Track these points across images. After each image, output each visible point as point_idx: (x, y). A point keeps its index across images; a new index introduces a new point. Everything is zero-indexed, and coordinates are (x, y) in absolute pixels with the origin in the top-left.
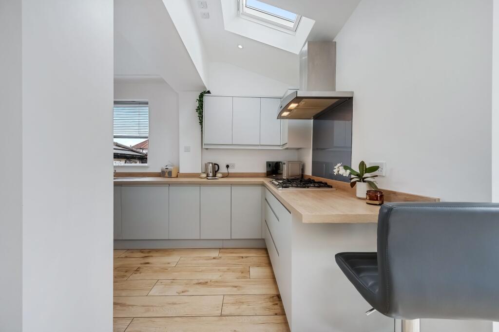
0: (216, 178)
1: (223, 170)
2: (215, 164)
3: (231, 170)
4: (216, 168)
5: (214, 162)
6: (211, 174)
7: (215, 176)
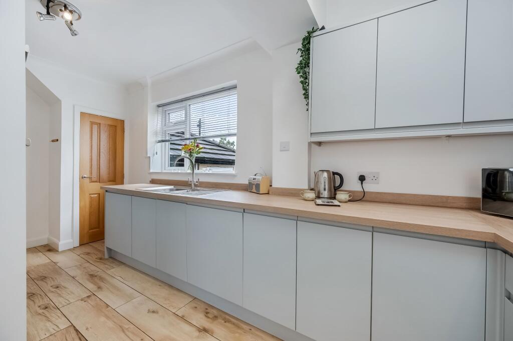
0: (336, 202)
1: (351, 183)
2: (334, 173)
3: (369, 187)
4: (336, 182)
5: (332, 170)
6: (326, 194)
7: (334, 198)
